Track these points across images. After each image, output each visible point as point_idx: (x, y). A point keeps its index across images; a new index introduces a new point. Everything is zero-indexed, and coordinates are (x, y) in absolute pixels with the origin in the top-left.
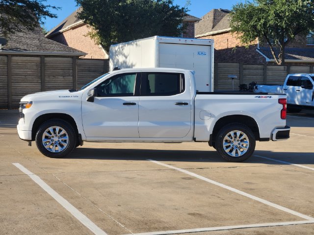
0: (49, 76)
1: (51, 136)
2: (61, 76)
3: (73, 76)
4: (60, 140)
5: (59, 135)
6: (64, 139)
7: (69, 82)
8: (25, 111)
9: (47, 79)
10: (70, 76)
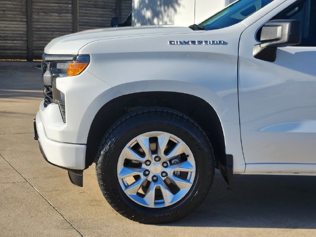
0: (38, 12)
1: (143, 160)
2: (56, 13)
3: (72, 13)
4: (170, 171)
5: (165, 158)
6: (179, 169)
7: (68, 22)
8: (63, 84)
9: (35, 17)
10: (68, 13)
